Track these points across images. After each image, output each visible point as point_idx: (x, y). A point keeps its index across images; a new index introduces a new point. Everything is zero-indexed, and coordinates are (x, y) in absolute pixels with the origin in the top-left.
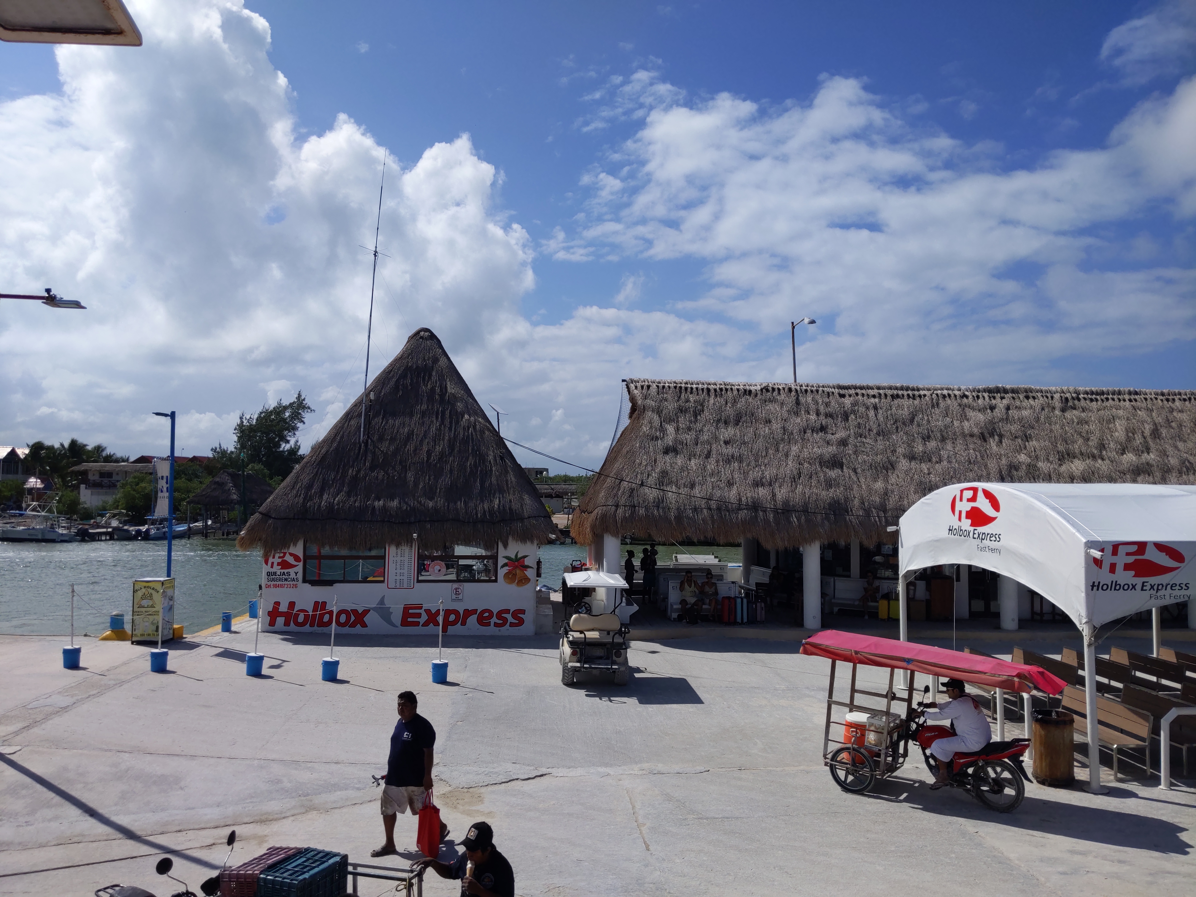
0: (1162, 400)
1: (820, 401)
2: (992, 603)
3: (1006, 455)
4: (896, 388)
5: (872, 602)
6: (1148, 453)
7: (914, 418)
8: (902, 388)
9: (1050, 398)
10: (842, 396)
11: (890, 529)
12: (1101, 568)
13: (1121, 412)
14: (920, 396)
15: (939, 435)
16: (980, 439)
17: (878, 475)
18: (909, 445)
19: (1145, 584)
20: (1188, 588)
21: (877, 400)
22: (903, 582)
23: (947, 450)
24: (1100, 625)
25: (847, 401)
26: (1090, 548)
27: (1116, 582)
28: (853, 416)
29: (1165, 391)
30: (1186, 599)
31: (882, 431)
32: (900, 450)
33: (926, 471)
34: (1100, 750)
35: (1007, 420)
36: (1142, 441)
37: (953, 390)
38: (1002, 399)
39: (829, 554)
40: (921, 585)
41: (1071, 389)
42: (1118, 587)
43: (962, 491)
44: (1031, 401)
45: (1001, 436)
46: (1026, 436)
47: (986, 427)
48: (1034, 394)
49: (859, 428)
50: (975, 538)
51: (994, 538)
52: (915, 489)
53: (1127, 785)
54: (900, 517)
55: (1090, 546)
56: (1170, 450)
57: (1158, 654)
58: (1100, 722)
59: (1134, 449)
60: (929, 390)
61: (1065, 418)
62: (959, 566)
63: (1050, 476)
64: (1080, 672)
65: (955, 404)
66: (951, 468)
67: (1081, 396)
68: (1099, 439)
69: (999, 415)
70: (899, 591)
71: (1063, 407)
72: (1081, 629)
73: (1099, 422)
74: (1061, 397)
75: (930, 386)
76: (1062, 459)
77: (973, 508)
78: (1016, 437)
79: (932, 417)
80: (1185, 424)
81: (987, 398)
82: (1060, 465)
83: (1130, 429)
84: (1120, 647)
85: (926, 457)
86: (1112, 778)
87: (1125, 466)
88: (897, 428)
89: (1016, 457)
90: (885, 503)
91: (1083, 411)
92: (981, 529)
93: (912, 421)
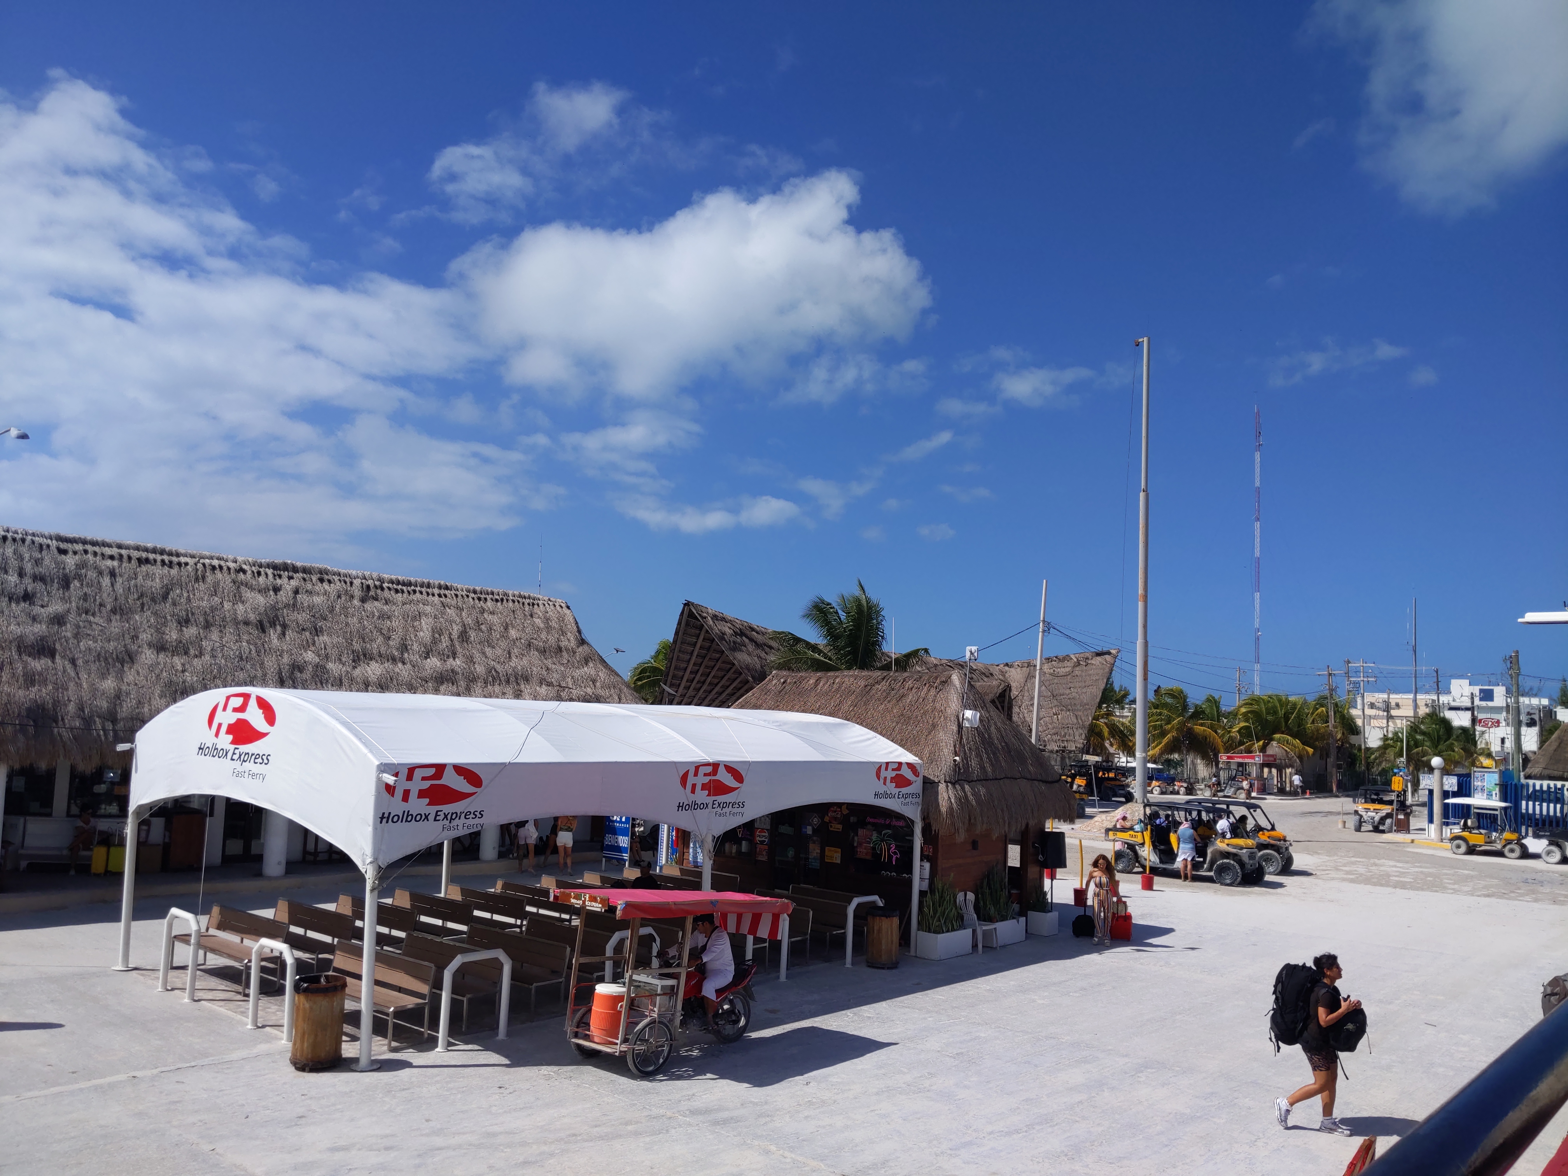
0: (473, 599)
1: (27, 556)
2: (254, 843)
3: (289, 651)
4: (146, 550)
5: (84, 850)
6: (454, 659)
7: (168, 594)
8: (154, 551)
9: (348, 584)
10: (63, 552)
11: (121, 747)
12: (393, 796)
13: (428, 609)
14: (179, 564)
15: (201, 619)
16: (258, 628)
17: (108, 670)
18: (158, 630)
19: (439, 813)
20: (482, 815)
21: (116, 563)
22: (133, 822)
23: (211, 640)
24: (386, 865)
25: (70, 561)
26: (383, 772)
27: (409, 811)
28: (77, 583)
29: (478, 588)
30: (480, 828)
31: (120, 607)
32: (145, 637)
33: (180, 668)
34: (374, 1017)
35: (294, 606)
36: (448, 644)
37: (226, 561)
38: (289, 580)
39: (20, 783)
40: (158, 824)
41: (375, 575)
42: (409, 819)
43: (228, 698)
44: (326, 585)
45: (284, 627)
46: (316, 629)
47: (267, 614)
48: (330, 577)
49: (85, 600)
50: (234, 760)
51: (260, 759)
52: (162, 691)
53: (401, 1054)
54: (137, 731)
55: (382, 769)
56: (477, 656)
57: (446, 893)
58: (378, 983)
59: (439, 653)
60: (193, 557)
61: (364, 610)
62: (213, 798)
63: (341, 680)
64: (358, 923)
65: (228, 579)
66: (215, 664)
67: (385, 585)
68: (402, 639)
69: (284, 599)
70: (126, 834)
71: (363, 597)
72: (363, 871)
73: (404, 618)
74: (362, 583)
75: (195, 552)
76: (356, 661)
77: (239, 721)
78: (303, 629)
79: (194, 595)
80: (495, 628)
81: (271, 576)
82: (354, 668)
83: (436, 628)
84: (404, 887)
85: (181, 648)
86: (385, 1048)
87: (427, 673)
88: (143, 605)
89: (301, 655)
90: (116, 710)
91: (387, 603)
92: (244, 748)
93: (165, 597)
